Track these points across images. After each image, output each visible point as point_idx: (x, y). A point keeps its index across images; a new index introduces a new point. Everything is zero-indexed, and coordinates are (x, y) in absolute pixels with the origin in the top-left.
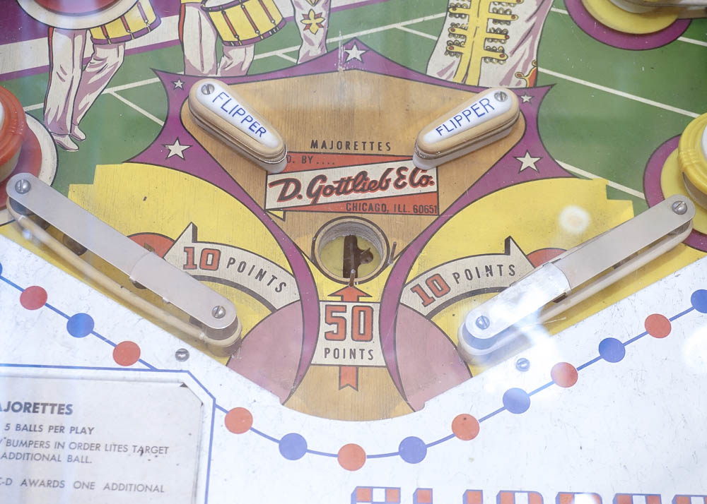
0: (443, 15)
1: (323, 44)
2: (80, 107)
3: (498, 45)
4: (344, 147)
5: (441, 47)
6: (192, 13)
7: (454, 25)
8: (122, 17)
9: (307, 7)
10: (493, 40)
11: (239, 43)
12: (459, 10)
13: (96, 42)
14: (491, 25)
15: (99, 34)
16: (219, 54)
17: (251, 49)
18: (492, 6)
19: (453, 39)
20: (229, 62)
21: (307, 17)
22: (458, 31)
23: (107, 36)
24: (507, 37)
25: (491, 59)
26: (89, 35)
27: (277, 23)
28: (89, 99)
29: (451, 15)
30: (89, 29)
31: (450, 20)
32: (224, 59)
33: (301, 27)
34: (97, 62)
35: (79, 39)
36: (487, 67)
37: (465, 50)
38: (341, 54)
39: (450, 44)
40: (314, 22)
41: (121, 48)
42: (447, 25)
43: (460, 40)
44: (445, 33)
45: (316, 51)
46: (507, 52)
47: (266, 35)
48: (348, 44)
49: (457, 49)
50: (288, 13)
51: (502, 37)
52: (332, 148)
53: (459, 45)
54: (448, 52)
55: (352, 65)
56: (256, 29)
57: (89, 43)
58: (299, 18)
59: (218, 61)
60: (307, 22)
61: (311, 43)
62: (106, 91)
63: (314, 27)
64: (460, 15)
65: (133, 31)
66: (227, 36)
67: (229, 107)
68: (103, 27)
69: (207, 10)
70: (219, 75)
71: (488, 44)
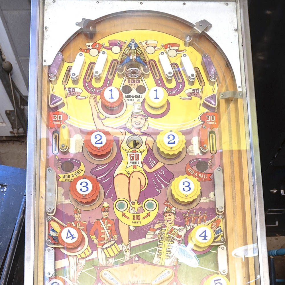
0: (156, 247)
1: (130, 257)
2: (78, 275)
3: (169, 255)
4: (135, 282)
5: (156, 256)
6: (100, 250)
7: (159, 250)
8: (84, 252)
9: (125, 247)
10: (168, 253)
11: (110, 257)
12: (160, 246)
13: (79, 259)
14: (167, 250)
15: (79, 257)
16: (107, 261)
17: (113, 259)
18: (168, 244)
19: (159, 254)
20: (109, 262)
21: (125, 250)
22: (160, 252)
23: (81, 257)
24: (171, 252)
25: (167, 258)
26: (77, 257)
27: (119, 251)
28: (79, 273)
29: (158, 247)
30: (77, 255)
31: (158, 249)
32: (108, 261)
33: (125, 252)
34: (80, 264)
35: (75, 258)
36: (166, 260)
37: (161, 256)
38: (134, 259)
39: (158, 255)
40: (127, 251)
41: (85, 259)
42: (157, 250)
43: (160, 254)
44: (157, 252)
45: (128, 259)
46: (171, 256)
47: (117, 255)
48: (135, 256)
49: (160, 256)
50: (121, 249)
51: (170, 253)
52: (133, 283)
53: (160, 255)
54: (158, 257)
55: (136, 261)
56: (114, 253)
57: (77, 259)
58: (124, 250)
59: (106, 262)
60: (126, 251)
62: (83, 271)
63: (127, 252)
64: (160, 247)
65: (87, 255)
66: (108, 256)
67: (110, 278)
68: (80, 254)
69: (103, 249)
70: (107, 266)
71: (167, 254)
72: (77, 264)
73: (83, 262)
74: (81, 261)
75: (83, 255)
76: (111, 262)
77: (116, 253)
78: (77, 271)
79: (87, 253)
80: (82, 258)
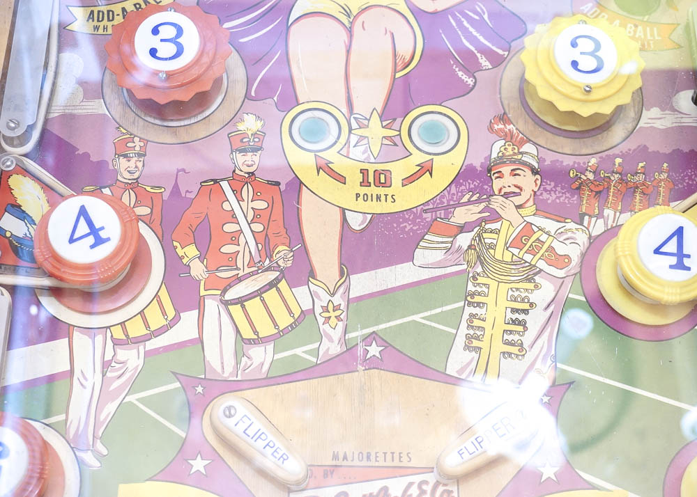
0: (462, 304)
1: (344, 340)
2: (102, 417)
3: (516, 337)
4: (365, 459)
5: (460, 341)
6: (211, 306)
7: (472, 316)
8: (141, 313)
9: (325, 297)
10: (511, 332)
11: (258, 341)
12: (477, 299)
13: (116, 343)
14: (510, 315)
15: (118, 333)
16: (239, 354)
17: (270, 347)
18: (510, 293)
19: (471, 332)
20: (249, 364)
21: (326, 309)
22: (476, 323)
23: (127, 335)
24: (526, 329)
25: (510, 354)
26: (109, 334)
27: (296, 317)
28: (111, 408)
29: (470, 304)
30: (109, 327)
31: (469, 310)
32: (244, 359)
33: (321, 320)
34: (118, 366)
35: (99, 338)
36: (506, 363)
37: (484, 344)
38: (360, 351)
39: (469, 338)
40: (333, 314)
41: (141, 348)
42: (466, 316)
43: (479, 333)
44: (464, 325)
45: (335, 349)
46: (525, 346)
47: (285, 332)
48: (367, 340)
49: (475, 343)
50: (307, 305)
51: (520, 328)
52: (352, 461)
53: (477, 338)
54: (467, 347)
55: (371, 364)
56: (276, 325)
57: (110, 344)
58: (318, 310)
59: (238, 363)
60: (326, 315)
61: (331, 340)
62: (127, 399)
63: (333, 321)
64: (478, 304)
65: (152, 329)
66: (247, 333)
68: (122, 324)
69: (226, 303)
70: (239, 378)
71: (506, 337)
72: (106, 365)
73: (132, 358)
74: (122, 354)
75: (136, 329)
76: (256, 362)
77: (284, 321)
78: (104, 395)
79: (156, 321)
80: (129, 341)
